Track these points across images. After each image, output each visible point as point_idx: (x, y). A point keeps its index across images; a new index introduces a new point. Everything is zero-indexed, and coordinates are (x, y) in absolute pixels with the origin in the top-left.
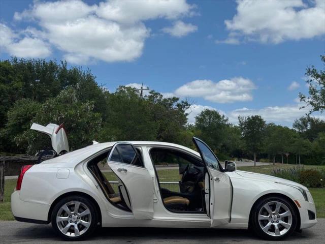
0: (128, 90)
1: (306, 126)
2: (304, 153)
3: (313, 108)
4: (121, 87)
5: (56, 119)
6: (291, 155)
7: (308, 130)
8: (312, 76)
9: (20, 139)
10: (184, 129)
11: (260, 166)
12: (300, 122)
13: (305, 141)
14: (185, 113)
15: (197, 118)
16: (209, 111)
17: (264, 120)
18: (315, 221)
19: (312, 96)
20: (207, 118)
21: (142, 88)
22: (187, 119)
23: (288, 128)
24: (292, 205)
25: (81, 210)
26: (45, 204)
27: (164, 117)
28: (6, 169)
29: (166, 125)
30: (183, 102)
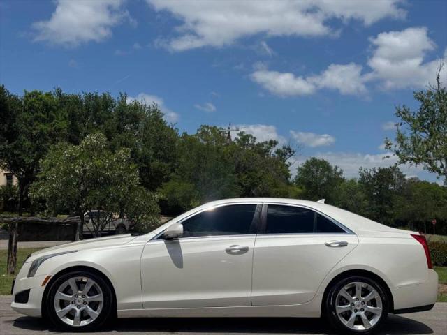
0: (212, 131)
3: (399, 159)
4: (203, 127)
5: (77, 171)
6: (441, 222)
8: (402, 119)
14: (286, 163)
15: (299, 169)
17: (404, 173)
19: (399, 144)
20: (313, 170)
21: (229, 128)
22: (290, 171)
27: (257, 168)
28: (19, 233)
29: (259, 178)
30: (284, 147)
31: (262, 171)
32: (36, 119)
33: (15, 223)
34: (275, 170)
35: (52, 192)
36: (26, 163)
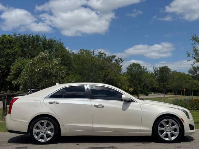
0: (85, 52)
1: (197, 72)
2: (195, 89)
3: (195, 61)
4: (81, 50)
5: (37, 70)
6: (187, 90)
7: (197, 75)
8: (195, 41)
9: (15, 83)
10: (120, 75)
11: (167, 97)
12: (193, 70)
13: (195, 81)
14: (120, 65)
15: (127, 68)
16: (135, 64)
17: (170, 69)
18: (194, 131)
19: (195, 53)
20: (134, 68)
21: (94, 50)
22: (122, 69)
23: (185, 74)
24: (179, 121)
25: (48, 125)
26: (26, 122)
27: (107, 68)
28: (7, 101)
29: (109, 72)
30: (119, 58)
31: (109, 69)
32: (5, 47)
33: (5, 96)
34: (115, 69)
35: (25, 80)
36: (2, 68)
